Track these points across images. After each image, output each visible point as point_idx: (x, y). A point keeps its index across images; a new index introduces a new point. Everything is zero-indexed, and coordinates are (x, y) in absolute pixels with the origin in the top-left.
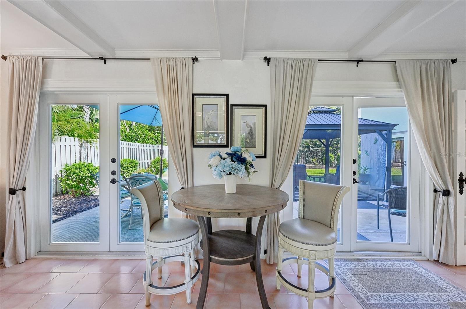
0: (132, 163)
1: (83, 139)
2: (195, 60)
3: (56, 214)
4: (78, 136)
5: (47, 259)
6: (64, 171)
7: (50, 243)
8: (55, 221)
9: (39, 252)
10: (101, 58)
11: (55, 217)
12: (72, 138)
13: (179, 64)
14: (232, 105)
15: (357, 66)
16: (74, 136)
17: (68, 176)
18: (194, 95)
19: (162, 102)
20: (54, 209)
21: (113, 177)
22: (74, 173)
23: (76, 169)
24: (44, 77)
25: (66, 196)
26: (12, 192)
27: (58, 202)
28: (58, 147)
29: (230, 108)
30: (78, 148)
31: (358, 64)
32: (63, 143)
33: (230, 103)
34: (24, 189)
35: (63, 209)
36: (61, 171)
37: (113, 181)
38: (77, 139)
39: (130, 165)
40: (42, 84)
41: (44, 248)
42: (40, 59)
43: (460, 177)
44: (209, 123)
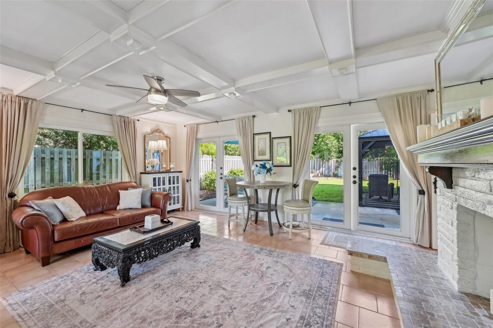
0: (242, 172)
1: (214, 156)
2: (254, 116)
3: (201, 198)
4: (211, 155)
5: (198, 211)
6: (204, 176)
7: (199, 205)
8: (200, 201)
9: (195, 208)
10: (216, 122)
11: (201, 199)
12: (208, 155)
13: (247, 120)
14: (273, 138)
15: (350, 105)
16: (209, 155)
17: (206, 178)
18: (254, 134)
19: (240, 139)
20: (200, 196)
21: (221, 176)
22: (209, 177)
23: (210, 174)
24: (197, 132)
25: (205, 190)
26: (187, 181)
27: (202, 193)
28: (201, 161)
29: (271, 140)
30: (211, 162)
31: (350, 104)
32: (204, 159)
33: (272, 137)
34: (191, 180)
35: (203, 196)
36: (203, 176)
37: (221, 178)
38: (210, 156)
39: (240, 173)
40: (196, 135)
41: (197, 207)
42: (196, 125)
43: (434, 181)
44: (261, 148)
